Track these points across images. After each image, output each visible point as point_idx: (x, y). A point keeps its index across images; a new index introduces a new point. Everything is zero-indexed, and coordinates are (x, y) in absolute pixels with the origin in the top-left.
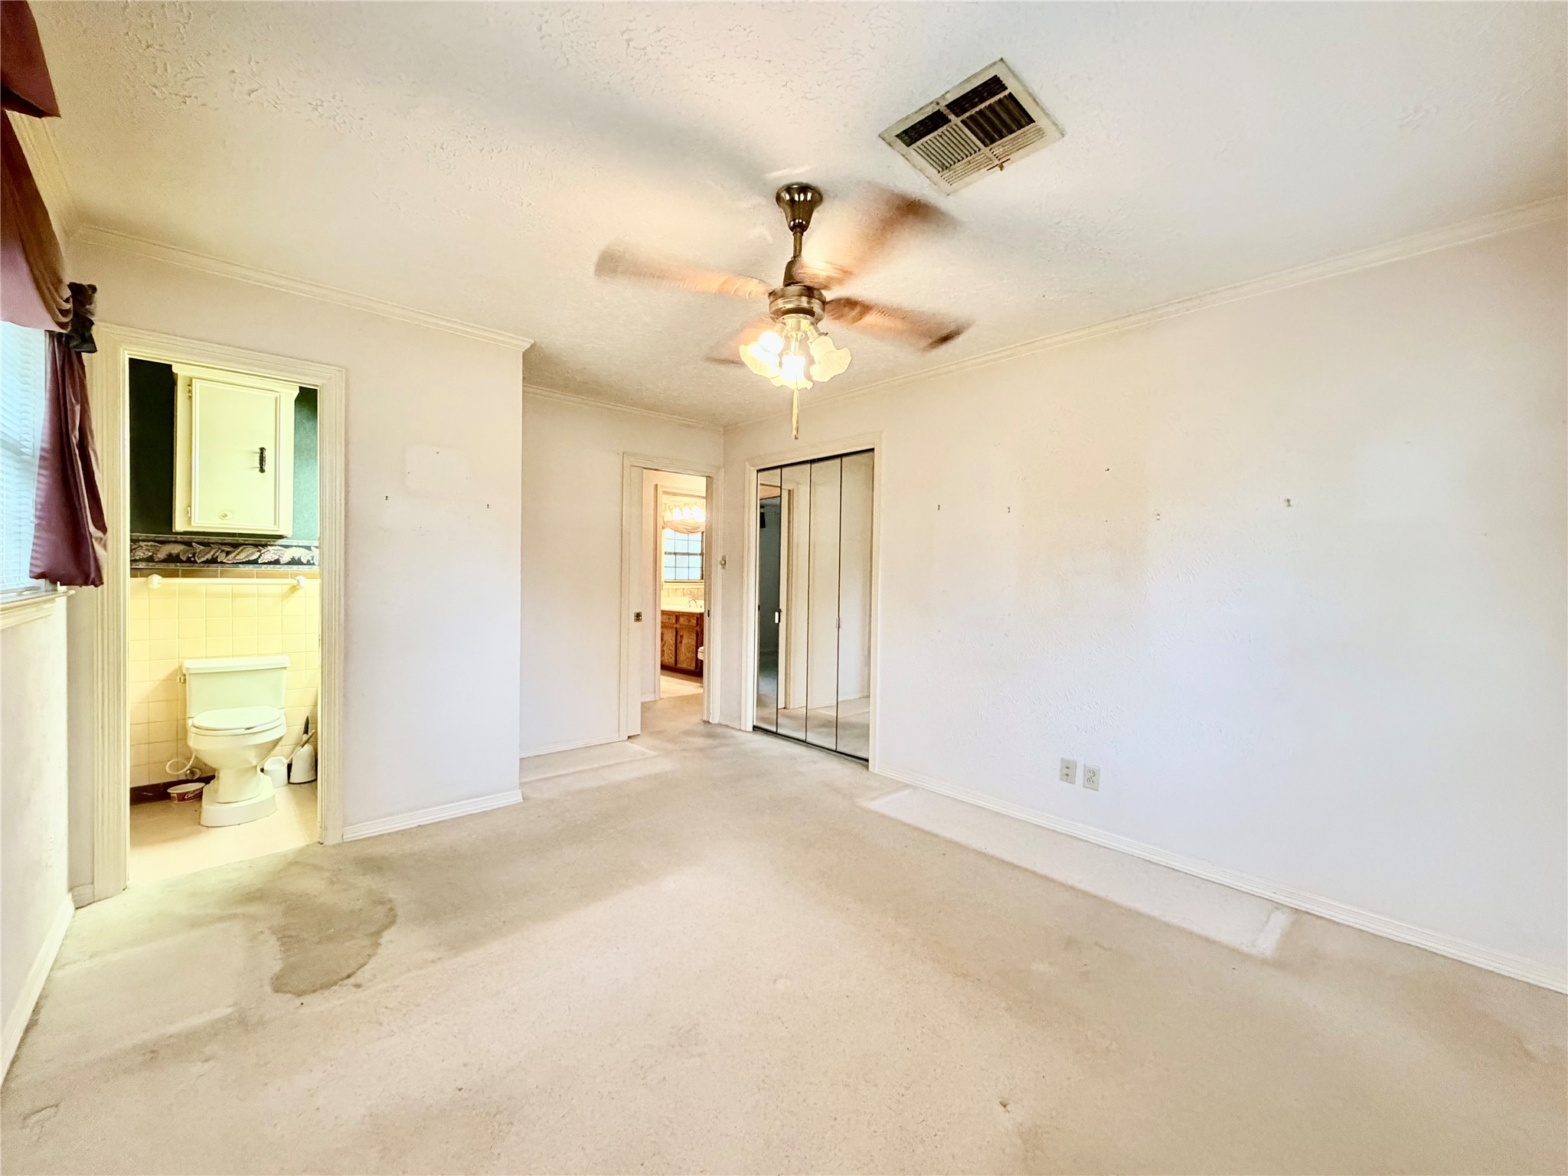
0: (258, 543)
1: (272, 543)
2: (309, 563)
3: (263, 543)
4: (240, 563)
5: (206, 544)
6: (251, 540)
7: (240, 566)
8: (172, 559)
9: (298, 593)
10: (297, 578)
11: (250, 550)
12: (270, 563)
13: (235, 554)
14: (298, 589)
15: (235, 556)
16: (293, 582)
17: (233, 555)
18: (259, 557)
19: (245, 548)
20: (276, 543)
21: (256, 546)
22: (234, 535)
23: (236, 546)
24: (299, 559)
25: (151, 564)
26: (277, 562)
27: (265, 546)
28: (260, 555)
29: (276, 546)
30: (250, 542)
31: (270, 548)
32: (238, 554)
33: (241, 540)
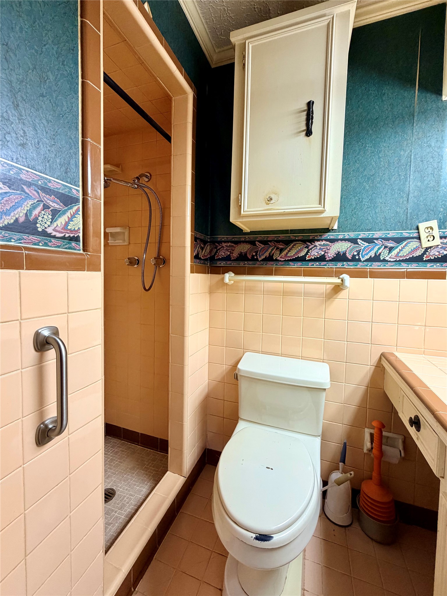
0: (305, 238)
1: (319, 238)
2: (354, 259)
3: (311, 238)
4: (290, 260)
5: (265, 242)
6: (300, 236)
7: (291, 263)
8: (242, 257)
9: (343, 294)
10: (341, 277)
11: (299, 246)
12: (316, 260)
13: (286, 251)
14: (342, 289)
15: (287, 253)
16: (337, 280)
17: (285, 252)
18: (307, 254)
19: (295, 245)
20: (323, 237)
21: (304, 241)
22: (286, 232)
23: (288, 242)
24: (345, 254)
25: (229, 262)
26: (322, 259)
27: (312, 241)
28: (308, 252)
29: (322, 240)
30: (300, 238)
31: (317, 243)
32: (289, 251)
33: (292, 236)
